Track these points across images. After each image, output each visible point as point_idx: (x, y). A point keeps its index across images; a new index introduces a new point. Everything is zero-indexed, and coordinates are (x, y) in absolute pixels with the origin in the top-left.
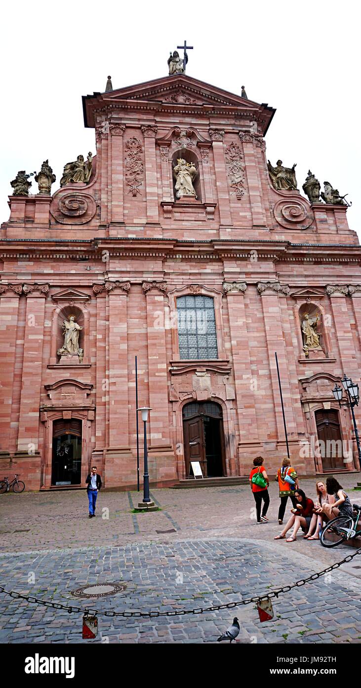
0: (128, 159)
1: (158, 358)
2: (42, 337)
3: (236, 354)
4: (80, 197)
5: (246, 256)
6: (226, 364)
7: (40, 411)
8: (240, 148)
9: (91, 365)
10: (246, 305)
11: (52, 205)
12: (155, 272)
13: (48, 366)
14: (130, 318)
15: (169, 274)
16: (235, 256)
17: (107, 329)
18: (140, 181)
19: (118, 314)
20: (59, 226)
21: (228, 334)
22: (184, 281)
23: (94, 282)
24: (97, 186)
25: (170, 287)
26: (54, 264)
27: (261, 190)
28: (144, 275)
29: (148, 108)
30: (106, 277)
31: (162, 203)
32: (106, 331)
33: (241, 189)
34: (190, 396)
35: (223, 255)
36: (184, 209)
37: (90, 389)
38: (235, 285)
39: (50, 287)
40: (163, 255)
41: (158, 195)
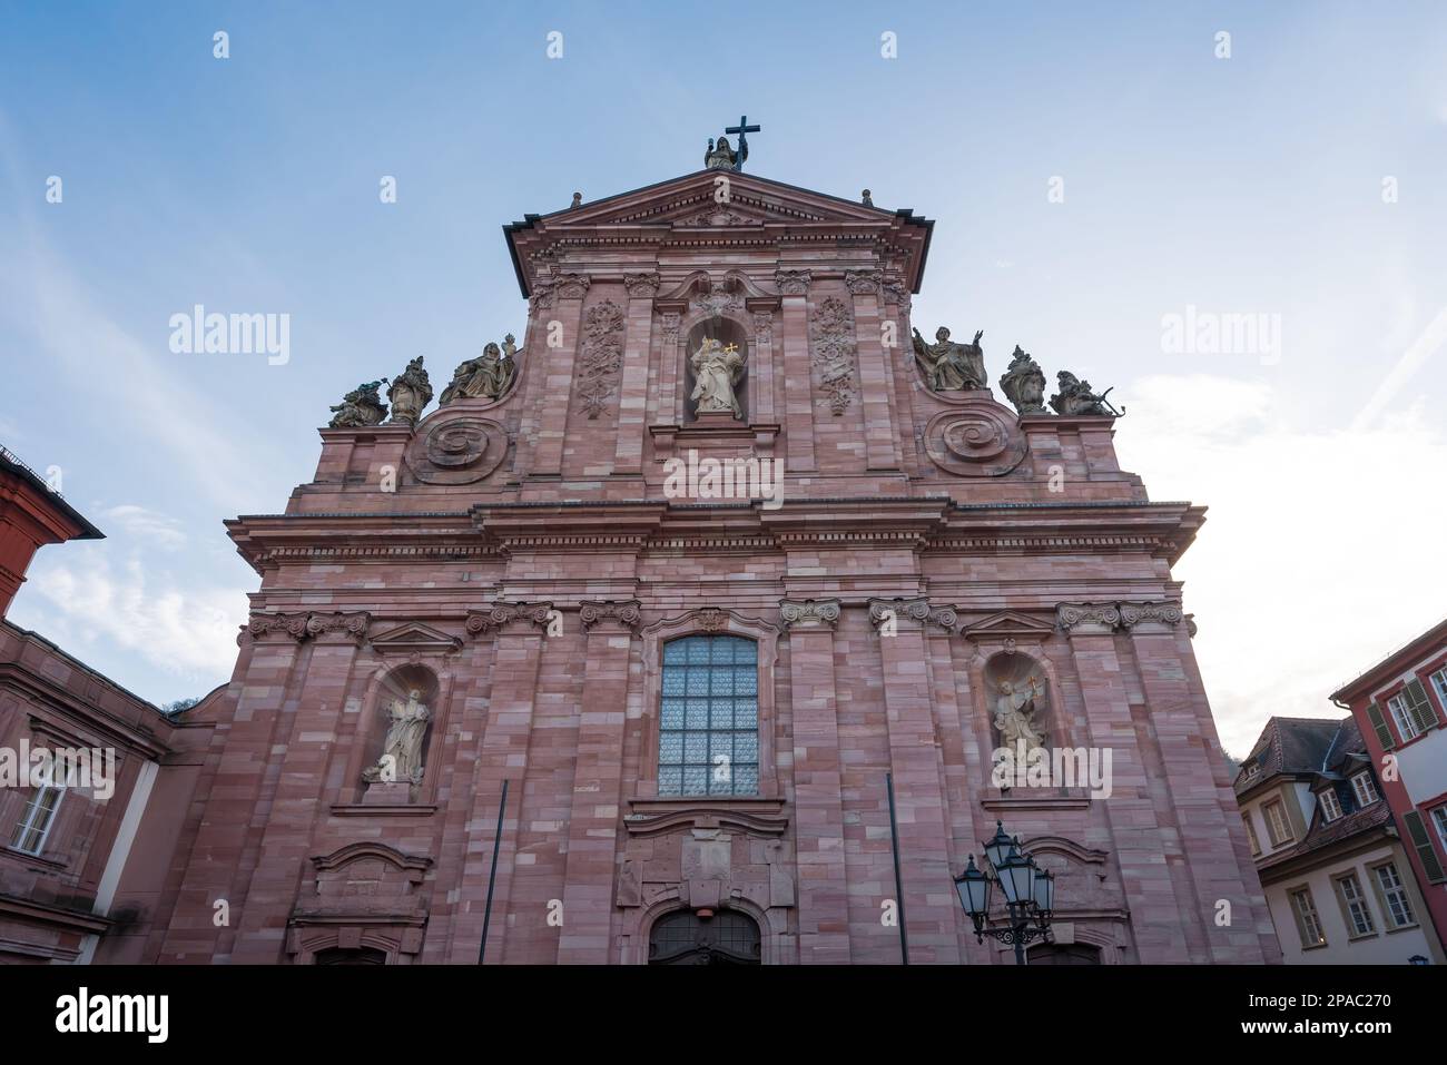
0: (589, 344)
1: (598, 789)
2: (329, 737)
3: (803, 783)
4: (476, 426)
5: (843, 537)
6: (775, 807)
7: (289, 926)
8: (848, 306)
9: (436, 808)
10: (839, 659)
11: (411, 444)
12: (614, 581)
13: (333, 807)
14: (545, 692)
15: (650, 585)
16: (814, 537)
17: (485, 715)
18: (609, 386)
19: (514, 681)
20: (420, 489)
21: (788, 730)
22: (686, 600)
23: (474, 607)
24: (516, 404)
25: (650, 617)
26: (390, 569)
27: (893, 391)
28: (589, 589)
29: (643, 240)
30: (500, 594)
31: (650, 428)
32: (480, 723)
33: (842, 393)
34: (673, 894)
35: (784, 538)
36: (704, 441)
37: (423, 870)
38: (810, 607)
39: (371, 620)
40: (638, 540)
41: (647, 414)
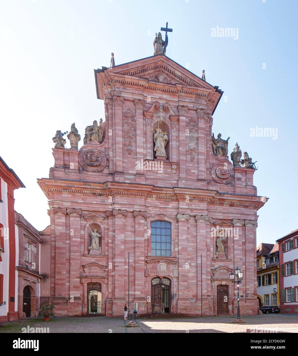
0: (126, 126)
1: (140, 254)
2: (79, 240)
3: (180, 254)
4: (97, 152)
6: (175, 259)
7: (80, 278)
8: (197, 122)
9: (106, 256)
10: (188, 228)
11: (79, 156)
12: (140, 205)
13: (83, 255)
14: (126, 232)
15: (148, 207)
17: (114, 237)
18: (133, 143)
19: (120, 229)
20: (85, 172)
21: (177, 243)
22: (156, 211)
23: (107, 209)
24: (107, 146)
25: (148, 215)
26: (84, 197)
27: (206, 155)
28: (134, 207)
30: (113, 207)
31: (146, 160)
32: (114, 238)
33: (194, 154)
34: (156, 274)
37: (105, 268)
38: (183, 216)
39: (82, 210)
40: (146, 195)
